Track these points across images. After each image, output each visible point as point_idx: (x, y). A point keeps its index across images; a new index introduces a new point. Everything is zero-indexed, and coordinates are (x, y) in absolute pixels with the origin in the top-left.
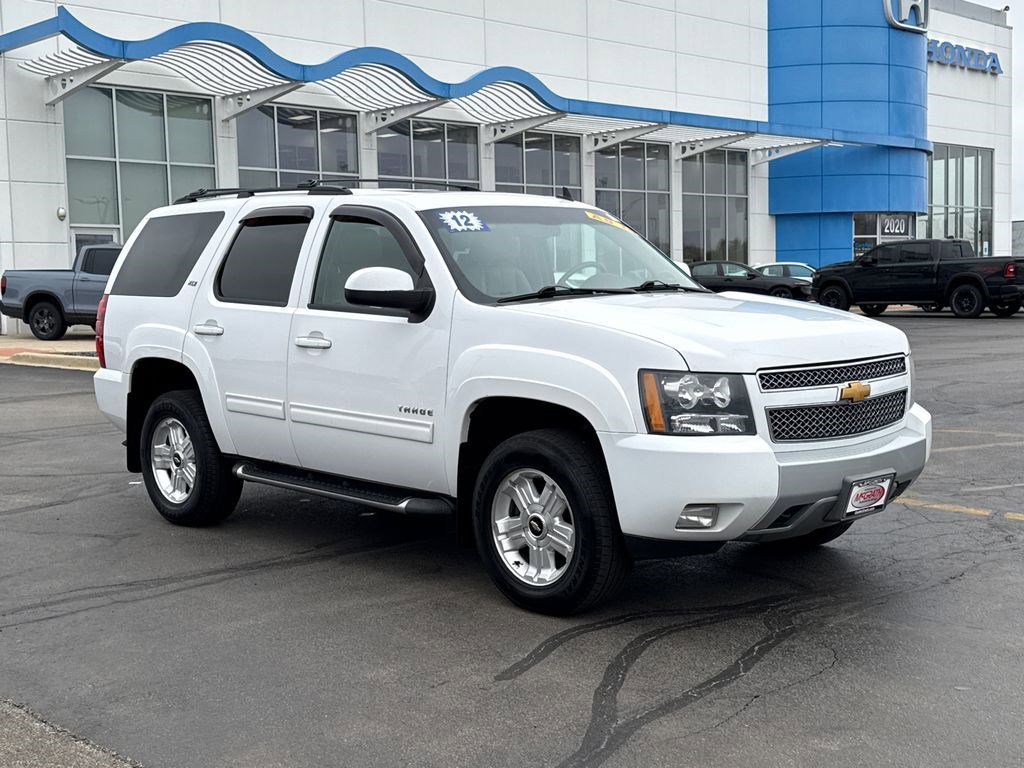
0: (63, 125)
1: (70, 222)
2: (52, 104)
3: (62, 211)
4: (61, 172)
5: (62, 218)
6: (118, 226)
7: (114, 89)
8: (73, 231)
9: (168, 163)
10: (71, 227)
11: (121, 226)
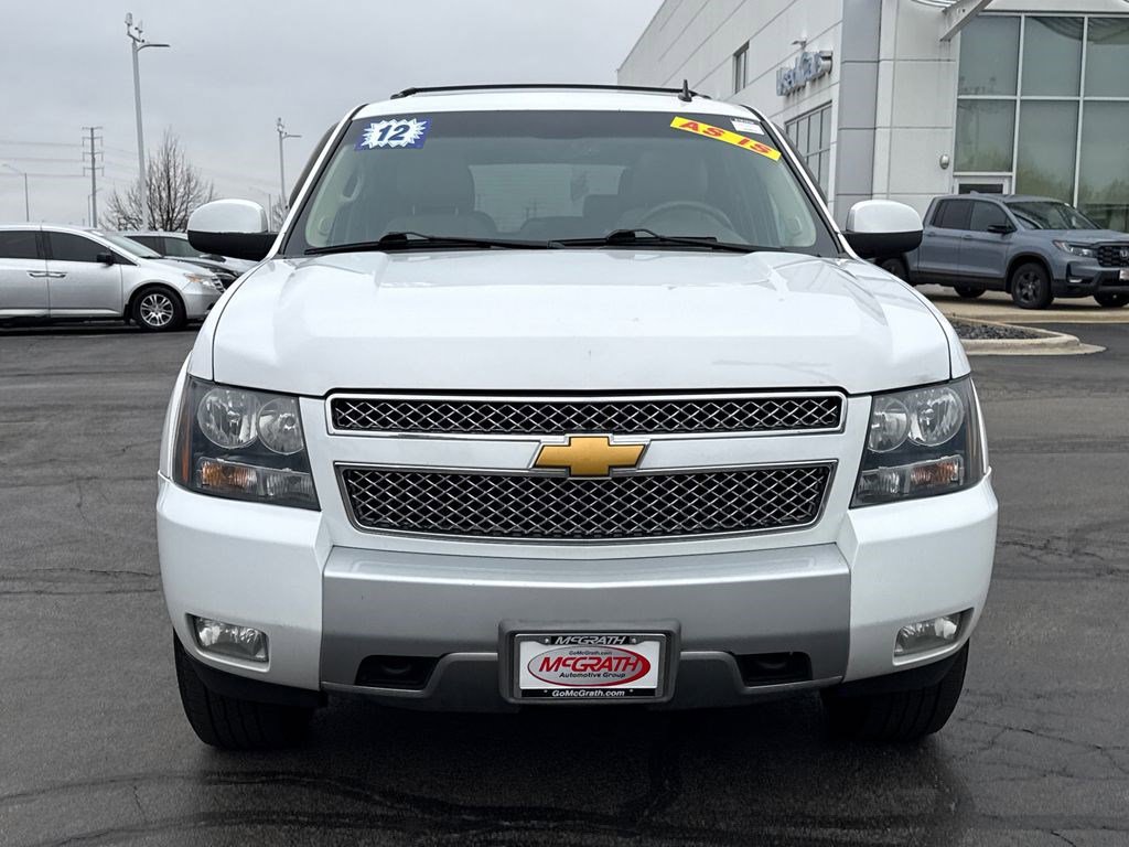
0: (958, 62)
1: (955, 171)
2: (947, 39)
3: (945, 159)
4: (950, 115)
5: (944, 166)
6: (1009, 174)
7: (1023, 15)
8: (956, 180)
9: (1081, 99)
10: (955, 177)
11: (1014, 174)
